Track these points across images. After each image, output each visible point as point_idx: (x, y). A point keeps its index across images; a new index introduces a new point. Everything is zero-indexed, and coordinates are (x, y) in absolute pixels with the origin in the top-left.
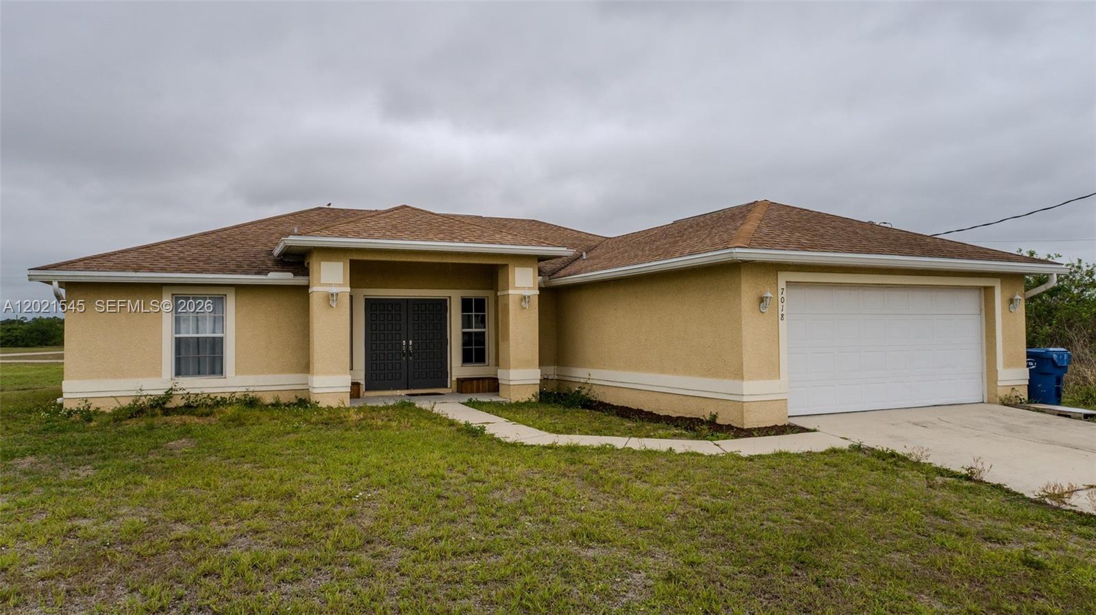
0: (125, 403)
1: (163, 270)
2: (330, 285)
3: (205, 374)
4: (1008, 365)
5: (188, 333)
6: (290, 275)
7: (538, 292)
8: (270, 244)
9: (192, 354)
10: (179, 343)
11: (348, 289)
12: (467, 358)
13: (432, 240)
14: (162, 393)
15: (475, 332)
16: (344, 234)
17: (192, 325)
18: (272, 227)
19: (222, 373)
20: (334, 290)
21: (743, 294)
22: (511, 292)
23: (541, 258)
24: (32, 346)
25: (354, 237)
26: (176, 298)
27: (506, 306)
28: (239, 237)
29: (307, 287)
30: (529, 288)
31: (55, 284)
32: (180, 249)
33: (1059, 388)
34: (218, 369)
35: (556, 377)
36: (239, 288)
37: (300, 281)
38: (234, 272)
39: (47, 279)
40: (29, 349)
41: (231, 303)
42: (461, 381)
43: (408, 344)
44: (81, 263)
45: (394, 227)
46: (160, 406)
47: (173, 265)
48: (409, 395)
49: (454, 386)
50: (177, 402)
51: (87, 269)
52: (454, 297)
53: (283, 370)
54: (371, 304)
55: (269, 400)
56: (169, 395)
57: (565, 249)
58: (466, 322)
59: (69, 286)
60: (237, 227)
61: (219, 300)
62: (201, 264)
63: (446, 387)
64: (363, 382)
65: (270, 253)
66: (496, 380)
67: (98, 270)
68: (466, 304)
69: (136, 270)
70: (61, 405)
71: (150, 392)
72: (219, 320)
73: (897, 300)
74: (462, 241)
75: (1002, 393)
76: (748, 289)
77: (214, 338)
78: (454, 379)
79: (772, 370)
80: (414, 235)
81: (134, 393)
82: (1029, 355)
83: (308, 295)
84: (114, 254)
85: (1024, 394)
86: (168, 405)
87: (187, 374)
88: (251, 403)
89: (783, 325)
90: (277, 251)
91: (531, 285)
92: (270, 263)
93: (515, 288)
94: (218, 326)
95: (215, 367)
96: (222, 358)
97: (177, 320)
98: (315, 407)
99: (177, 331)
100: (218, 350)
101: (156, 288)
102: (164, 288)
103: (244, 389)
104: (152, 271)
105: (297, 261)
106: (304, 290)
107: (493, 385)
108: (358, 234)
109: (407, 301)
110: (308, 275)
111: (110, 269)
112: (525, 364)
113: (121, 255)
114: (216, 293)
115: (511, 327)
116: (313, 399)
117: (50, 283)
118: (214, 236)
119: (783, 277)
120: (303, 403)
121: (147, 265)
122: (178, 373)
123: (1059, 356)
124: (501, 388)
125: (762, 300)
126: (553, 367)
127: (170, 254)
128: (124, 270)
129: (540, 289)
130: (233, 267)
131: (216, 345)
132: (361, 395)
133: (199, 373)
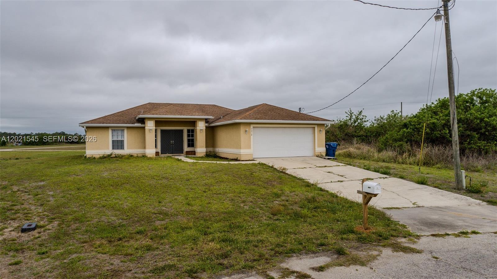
0: (101, 156)
1: (109, 123)
2: (150, 127)
3: (119, 149)
4: (319, 146)
5: (115, 139)
6: (140, 124)
7: (205, 128)
8: (135, 115)
9: (116, 144)
10: (113, 141)
11: (155, 128)
12: (189, 146)
13: (176, 115)
14: (109, 154)
15: (191, 139)
16: (153, 114)
17: (116, 137)
18: (136, 110)
19: (124, 149)
20: (151, 128)
21: (241, 130)
22: (197, 128)
23: (206, 119)
24: (39, 145)
25: (156, 115)
26: (112, 130)
27: (197, 131)
28: (127, 113)
29: (145, 127)
30: (203, 127)
31: (85, 127)
32: (112, 117)
33: (334, 153)
34: (123, 148)
35: (213, 151)
36: (128, 128)
37: (143, 125)
38: (126, 123)
39: (83, 126)
40: (38, 146)
41: (126, 131)
42: (187, 152)
43: (172, 142)
44: (90, 122)
45: (167, 111)
46: (109, 156)
47: (112, 122)
48: (173, 155)
49: (185, 153)
50: (113, 156)
51: (92, 123)
52: (185, 129)
53: (139, 148)
54: (162, 131)
55: (135, 155)
56: (111, 154)
57: (212, 117)
58: (188, 136)
59: (87, 127)
60: (127, 110)
61: (123, 130)
62: (118, 121)
63: (183, 153)
64: (160, 152)
65: (135, 118)
66: (195, 151)
67: (94, 124)
68: (188, 131)
69: (103, 123)
70: (86, 156)
71: (107, 153)
72: (123, 136)
73: (287, 131)
74: (184, 115)
75: (317, 154)
76: (242, 129)
77: (121, 140)
78: (185, 151)
79: (249, 147)
80: (171, 114)
81: (103, 154)
82: (326, 145)
83: (145, 129)
84: (97, 119)
85: (324, 154)
86: (111, 156)
87: (115, 149)
88: (131, 156)
89: (252, 137)
90: (137, 118)
91: (203, 126)
92: (135, 121)
93: (199, 127)
94: (123, 137)
95: (122, 147)
96: (124, 145)
97: (113, 136)
98: (146, 157)
99: (113, 138)
100: (123, 143)
101: (108, 128)
102: (109, 128)
103: (129, 153)
104: (107, 124)
105: (142, 121)
106: (144, 128)
107: (194, 153)
108: (157, 114)
109: (172, 130)
110: (145, 124)
111: (97, 123)
112: (202, 147)
113: (99, 119)
114: (122, 129)
115: (198, 137)
116: (146, 155)
117: (83, 127)
118: (121, 113)
119: (252, 126)
120: (144, 156)
121: (105, 122)
122: (113, 149)
123: (333, 145)
124: (196, 153)
125: (246, 131)
126: (212, 148)
127: (110, 119)
128: (100, 124)
129: (206, 127)
130: (126, 122)
131: (122, 142)
132: (159, 155)
133: (118, 149)
